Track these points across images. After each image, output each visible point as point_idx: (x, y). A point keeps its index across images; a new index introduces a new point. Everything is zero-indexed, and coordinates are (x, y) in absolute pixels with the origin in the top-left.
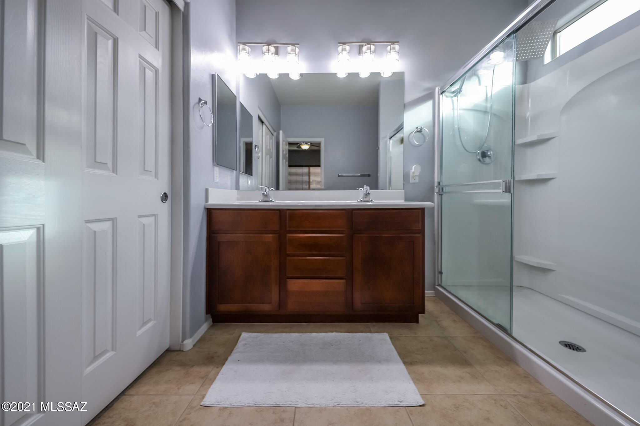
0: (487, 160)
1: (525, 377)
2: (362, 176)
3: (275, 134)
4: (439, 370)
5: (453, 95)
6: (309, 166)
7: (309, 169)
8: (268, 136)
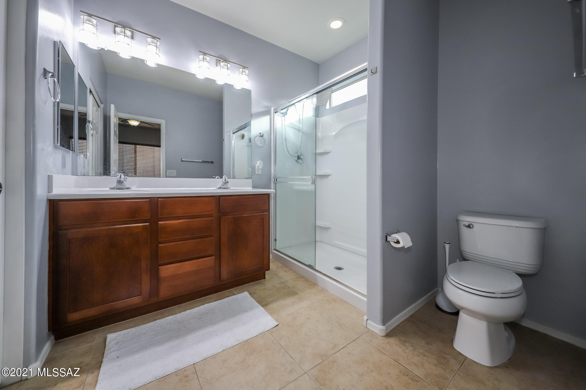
0: (300, 160)
1: (322, 290)
2: (203, 162)
3: (102, 106)
4: (282, 302)
5: (282, 115)
6: (136, 144)
7: (135, 147)
8: (95, 108)
